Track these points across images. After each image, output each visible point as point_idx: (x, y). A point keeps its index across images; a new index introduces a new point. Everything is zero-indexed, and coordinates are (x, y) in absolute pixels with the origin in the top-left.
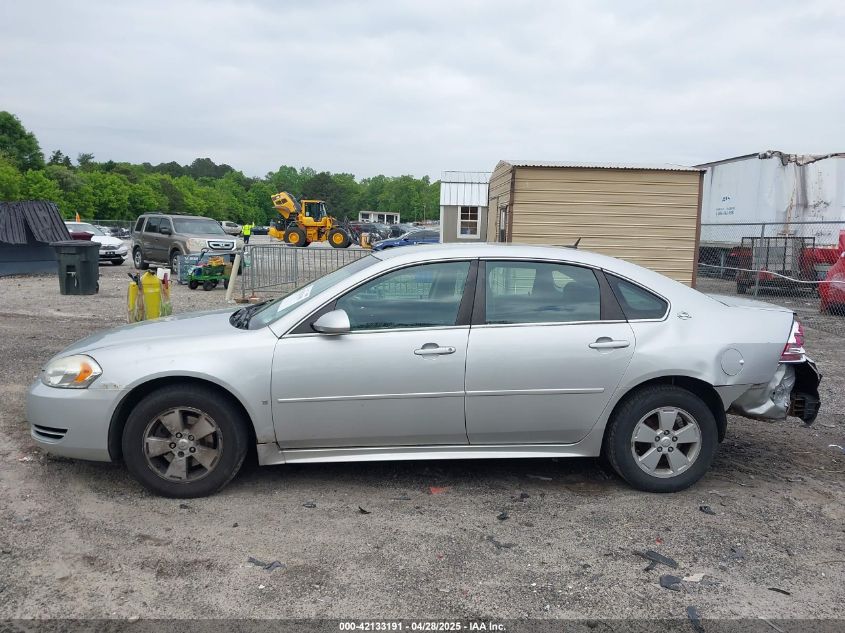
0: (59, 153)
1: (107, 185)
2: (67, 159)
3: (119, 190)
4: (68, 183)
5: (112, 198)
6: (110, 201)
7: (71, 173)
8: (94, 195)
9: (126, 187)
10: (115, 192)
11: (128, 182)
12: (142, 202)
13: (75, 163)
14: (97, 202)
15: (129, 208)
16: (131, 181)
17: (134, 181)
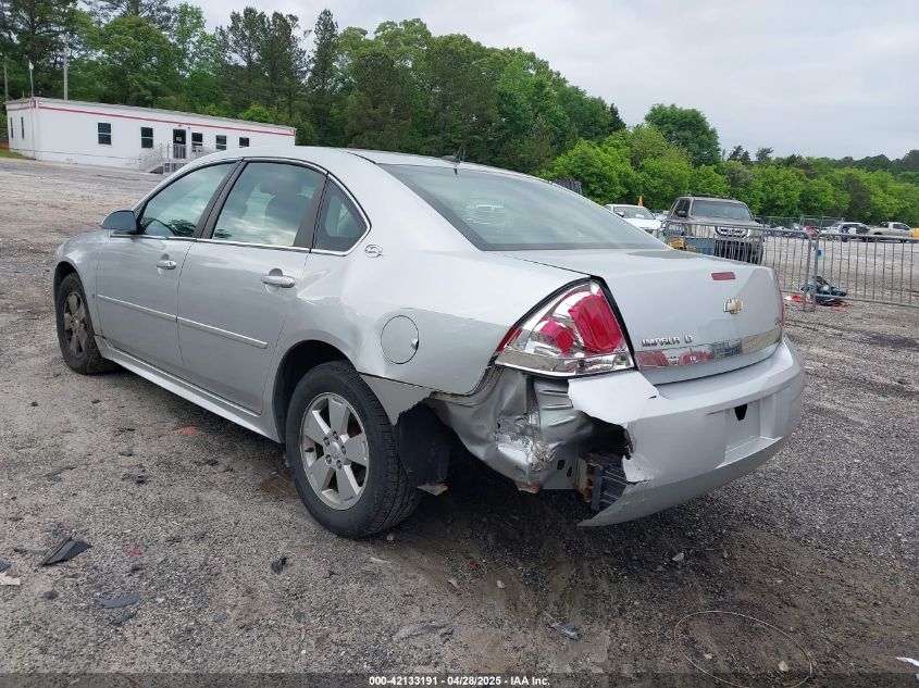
0: (739, 148)
1: (780, 180)
2: (746, 153)
3: (792, 186)
4: (739, 179)
5: (782, 194)
6: (778, 198)
7: (744, 169)
8: (763, 191)
9: (800, 183)
10: (786, 188)
11: (805, 177)
12: (816, 200)
13: (753, 158)
14: (765, 199)
15: (799, 206)
16: (808, 176)
17: (811, 176)
